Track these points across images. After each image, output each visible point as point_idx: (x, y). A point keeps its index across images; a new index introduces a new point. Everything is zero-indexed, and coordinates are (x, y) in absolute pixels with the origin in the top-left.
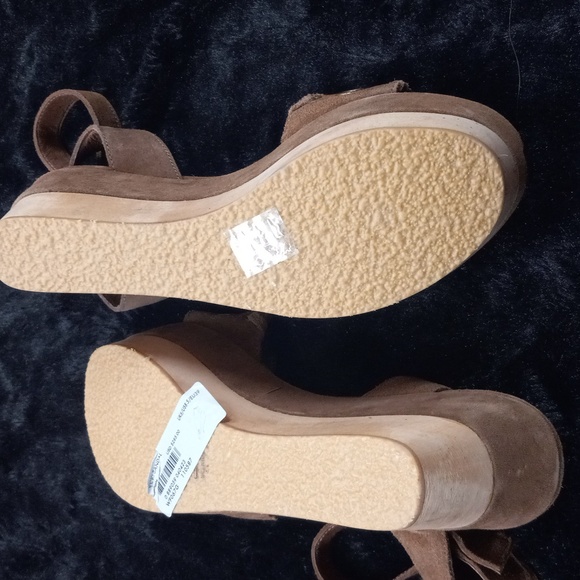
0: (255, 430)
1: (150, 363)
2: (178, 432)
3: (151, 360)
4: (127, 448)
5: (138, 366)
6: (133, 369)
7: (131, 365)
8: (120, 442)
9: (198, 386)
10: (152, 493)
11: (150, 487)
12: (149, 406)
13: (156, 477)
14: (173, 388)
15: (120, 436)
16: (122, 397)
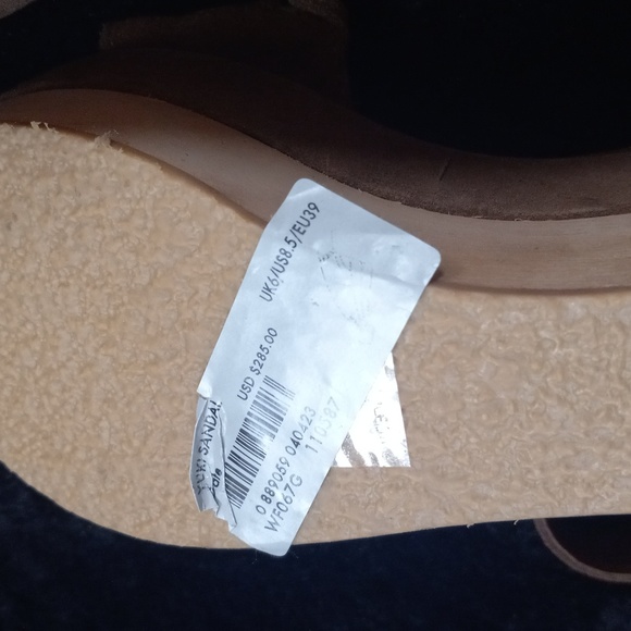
0: (538, 281)
1: (118, 154)
2: (271, 334)
3: (113, 143)
4: (86, 400)
5: (72, 171)
6: (52, 183)
7: (45, 172)
8: (54, 388)
9: (307, 191)
10: (211, 504)
11: (199, 491)
12: (144, 279)
13: (212, 461)
14: (223, 213)
15: (48, 372)
16: (31, 267)
